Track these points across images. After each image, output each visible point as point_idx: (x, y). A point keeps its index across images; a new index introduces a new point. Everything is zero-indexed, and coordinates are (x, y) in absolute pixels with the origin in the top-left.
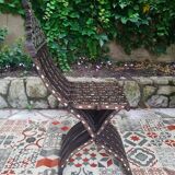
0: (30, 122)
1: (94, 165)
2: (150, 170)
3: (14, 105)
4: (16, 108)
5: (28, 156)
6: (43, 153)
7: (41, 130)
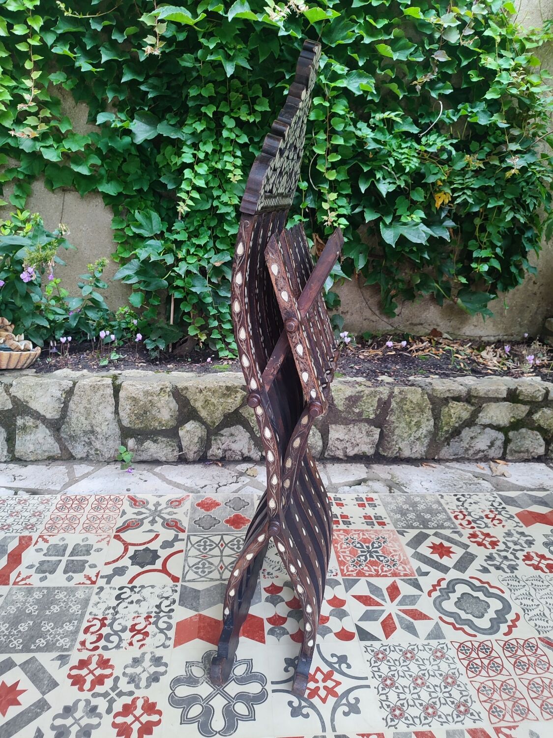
0: (134, 501)
1: (345, 636)
2: (507, 646)
3: (79, 450)
4: (86, 459)
5: (144, 609)
6: (189, 597)
7: (167, 525)
